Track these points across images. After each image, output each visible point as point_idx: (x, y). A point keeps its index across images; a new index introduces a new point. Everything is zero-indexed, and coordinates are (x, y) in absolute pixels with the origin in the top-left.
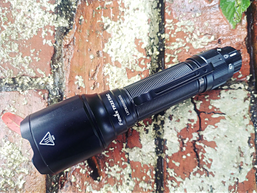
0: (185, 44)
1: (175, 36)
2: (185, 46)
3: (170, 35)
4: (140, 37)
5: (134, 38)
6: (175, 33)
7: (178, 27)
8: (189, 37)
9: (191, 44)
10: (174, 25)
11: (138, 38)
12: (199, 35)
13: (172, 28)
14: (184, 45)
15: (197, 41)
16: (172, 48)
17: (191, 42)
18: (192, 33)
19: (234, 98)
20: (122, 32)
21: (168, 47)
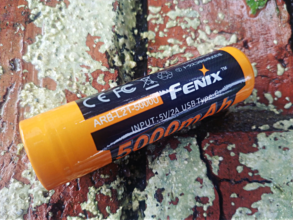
0: (184, 48)
1: (166, 36)
3: (157, 34)
4: (97, 34)
5: (85, 35)
6: (165, 30)
7: (171, 20)
8: (191, 36)
9: (196, 49)
10: (164, 15)
11: (92, 35)
12: (209, 33)
13: (161, 21)
14: (182, 51)
16: (160, 55)
17: (195, 45)
18: (197, 30)
19: (285, 149)
20: (62, 24)
21: (153, 54)
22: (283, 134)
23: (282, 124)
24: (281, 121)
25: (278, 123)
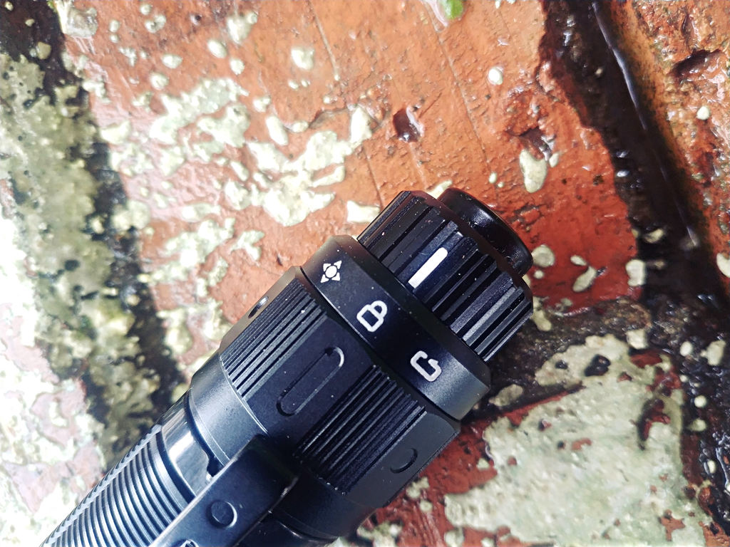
0: (229, 222)
2: (235, 236)
8: (234, 175)
9: (261, 211)
12: (281, 139)
14: (225, 234)
15: (286, 180)
16: (176, 272)
17: (255, 199)
18: (245, 147)
19: (577, 446)
21: (158, 275)
22: (565, 402)
23: (561, 365)
24: (558, 357)
25: (548, 366)
